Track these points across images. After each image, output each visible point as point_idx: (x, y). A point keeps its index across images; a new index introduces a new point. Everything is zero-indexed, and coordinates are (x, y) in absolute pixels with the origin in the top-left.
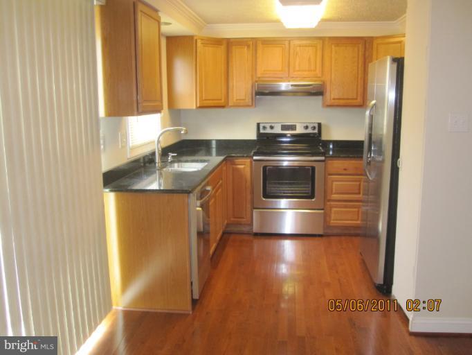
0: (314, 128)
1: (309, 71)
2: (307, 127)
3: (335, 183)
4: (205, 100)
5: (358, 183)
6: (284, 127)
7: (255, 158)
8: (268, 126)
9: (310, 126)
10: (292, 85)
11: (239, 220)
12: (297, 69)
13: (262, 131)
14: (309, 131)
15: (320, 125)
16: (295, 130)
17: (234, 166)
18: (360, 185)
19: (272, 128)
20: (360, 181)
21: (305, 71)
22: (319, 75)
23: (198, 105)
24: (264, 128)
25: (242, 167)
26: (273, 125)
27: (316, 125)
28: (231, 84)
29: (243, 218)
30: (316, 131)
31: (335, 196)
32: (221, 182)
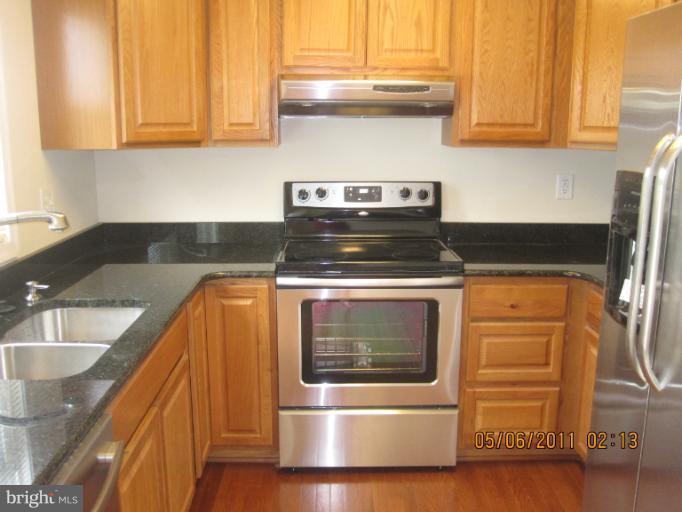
0: (423, 195)
1: (417, 50)
2: (406, 194)
3: (486, 341)
4: (145, 125)
5: (545, 339)
6: (351, 194)
7: (281, 281)
8: (312, 189)
9: (415, 189)
10: (376, 88)
11: (241, 435)
12: (387, 45)
13: (297, 202)
14: (414, 201)
15: (437, 186)
16: (379, 200)
17: (226, 302)
18: (548, 344)
19: (321, 193)
20: (549, 333)
21: (408, 51)
22: (444, 63)
23: (124, 140)
24: (303, 194)
25: (249, 302)
26: (324, 186)
27: (430, 189)
28: (215, 86)
29: (252, 431)
30: (429, 202)
31: (486, 373)
32: (185, 357)
